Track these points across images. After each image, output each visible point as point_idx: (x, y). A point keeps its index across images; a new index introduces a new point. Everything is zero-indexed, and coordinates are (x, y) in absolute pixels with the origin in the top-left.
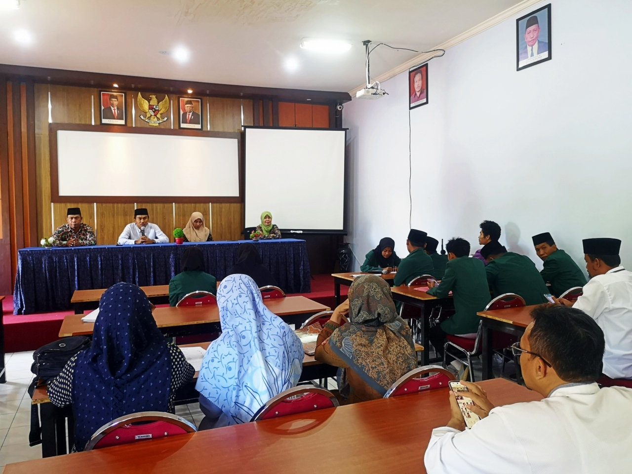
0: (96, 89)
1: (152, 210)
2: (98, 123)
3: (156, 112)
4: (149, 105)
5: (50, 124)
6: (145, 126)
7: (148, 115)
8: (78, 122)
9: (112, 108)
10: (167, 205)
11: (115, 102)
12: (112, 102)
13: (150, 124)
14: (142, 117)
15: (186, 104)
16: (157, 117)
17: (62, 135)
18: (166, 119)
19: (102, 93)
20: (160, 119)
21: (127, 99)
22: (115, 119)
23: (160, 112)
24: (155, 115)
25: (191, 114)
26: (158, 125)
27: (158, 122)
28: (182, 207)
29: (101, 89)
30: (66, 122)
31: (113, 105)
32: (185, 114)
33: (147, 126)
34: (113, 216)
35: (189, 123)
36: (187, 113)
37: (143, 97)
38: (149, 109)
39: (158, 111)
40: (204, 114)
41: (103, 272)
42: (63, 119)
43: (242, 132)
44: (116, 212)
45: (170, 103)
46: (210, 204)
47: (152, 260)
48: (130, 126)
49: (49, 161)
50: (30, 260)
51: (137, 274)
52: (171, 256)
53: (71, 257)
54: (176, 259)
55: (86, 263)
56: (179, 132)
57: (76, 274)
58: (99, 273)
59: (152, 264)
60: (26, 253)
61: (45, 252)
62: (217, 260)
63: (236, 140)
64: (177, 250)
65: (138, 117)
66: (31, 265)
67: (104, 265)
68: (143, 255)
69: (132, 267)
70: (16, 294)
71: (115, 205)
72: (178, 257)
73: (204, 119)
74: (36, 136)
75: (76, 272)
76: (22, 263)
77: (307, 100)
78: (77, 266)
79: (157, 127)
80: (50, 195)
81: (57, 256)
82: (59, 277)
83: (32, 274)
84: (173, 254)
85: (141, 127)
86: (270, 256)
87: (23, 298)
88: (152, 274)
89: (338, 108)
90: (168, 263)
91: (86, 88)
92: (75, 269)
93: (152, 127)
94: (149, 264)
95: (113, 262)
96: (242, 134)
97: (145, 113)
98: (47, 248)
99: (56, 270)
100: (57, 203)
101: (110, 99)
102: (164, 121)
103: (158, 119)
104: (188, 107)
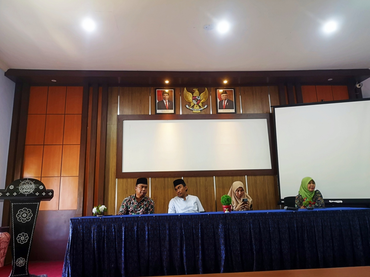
0: (152, 88)
1: (196, 183)
2: (154, 113)
3: (198, 101)
4: (193, 97)
5: (118, 115)
6: (190, 114)
7: (192, 105)
8: (139, 113)
9: (165, 101)
10: (208, 179)
12: (164, 96)
13: (194, 111)
14: (187, 106)
15: (222, 94)
16: (199, 106)
17: (127, 124)
18: (206, 106)
19: (157, 90)
20: (202, 107)
21: (176, 94)
22: (167, 109)
23: (202, 101)
24: (198, 104)
25: (226, 101)
26: (200, 112)
27: (200, 109)
28: (221, 180)
29: (155, 88)
30: (130, 114)
31: (165, 98)
32: (221, 101)
33: (191, 113)
34: (164, 188)
35: (225, 109)
36: (223, 100)
37: (188, 91)
38: (193, 100)
39: (200, 100)
40: (237, 101)
41: (150, 243)
42: (128, 112)
43: (271, 112)
44: (166, 186)
45: (209, 94)
46: (246, 176)
47: (200, 231)
48: (178, 114)
49: (116, 145)
50: (80, 229)
51: (184, 246)
52: (220, 225)
53: (119, 227)
54: (226, 230)
55: (133, 233)
56: (218, 116)
57: (123, 244)
58: (145, 245)
59: (200, 235)
60: (77, 222)
61: (95, 220)
62: (271, 231)
63: (266, 120)
64: (226, 219)
65: (184, 107)
66: (80, 234)
67: (151, 236)
68: (191, 225)
69: (179, 239)
70: (65, 266)
71: (166, 179)
72: (227, 228)
73: (237, 104)
74: (108, 126)
75: (123, 243)
76: (73, 232)
77: (329, 80)
78: (124, 236)
79: (199, 113)
80: (115, 172)
81: (106, 225)
82: (106, 248)
83: (81, 244)
84: (222, 224)
85: (187, 115)
86: (331, 227)
87: (70, 271)
88: (200, 247)
89: (357, 86)
90: (217, 233)
91: (146, 88)
92: (123, 240)
93: (195, 114)
94: (197, 235)
95: (160, 232)
96: (271, 114)
97: (189, 104)
98: (97, 216)
99: (104, 241)
100: (120, 178)
101: (163, 94)
102: (205, 109)
103: (200, 107)
104: (223, 96)
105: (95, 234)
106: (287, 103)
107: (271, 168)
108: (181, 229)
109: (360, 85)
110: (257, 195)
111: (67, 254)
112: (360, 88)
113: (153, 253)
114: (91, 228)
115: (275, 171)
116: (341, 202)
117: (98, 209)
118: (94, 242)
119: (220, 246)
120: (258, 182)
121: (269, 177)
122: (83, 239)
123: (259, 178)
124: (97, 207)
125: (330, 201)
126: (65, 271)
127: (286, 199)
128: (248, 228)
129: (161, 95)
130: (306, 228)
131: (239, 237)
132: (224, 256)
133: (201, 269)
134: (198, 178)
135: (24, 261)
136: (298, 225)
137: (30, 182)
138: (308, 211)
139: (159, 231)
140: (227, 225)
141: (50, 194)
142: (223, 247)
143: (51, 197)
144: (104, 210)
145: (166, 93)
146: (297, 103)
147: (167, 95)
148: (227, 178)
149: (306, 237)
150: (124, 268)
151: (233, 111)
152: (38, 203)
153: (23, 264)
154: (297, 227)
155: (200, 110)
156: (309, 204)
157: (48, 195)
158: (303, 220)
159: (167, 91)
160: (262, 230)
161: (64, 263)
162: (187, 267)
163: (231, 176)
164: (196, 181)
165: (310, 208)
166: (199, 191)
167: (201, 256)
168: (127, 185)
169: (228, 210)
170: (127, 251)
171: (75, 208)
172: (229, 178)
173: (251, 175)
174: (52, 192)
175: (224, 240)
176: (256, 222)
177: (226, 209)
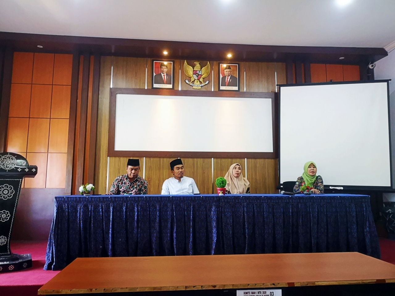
0: (149, 59)
1: (194, 164)
2: (150, 88)
3: (199, 76)
4: (194, 71)
5: (111, 89)
7: (192, 80)
8: (134, 87)
9: (162, 75)
10: (206, 160)
11: (165, 70)
12: (162, 69)
13: (194, 87)
14: (187, 81)
15: (225, 69)
16: (200, 81)
17: (120, 98)
18: (207, 82)
19: (154, 62)
20: (203, 82)
21: (175, 67)
22: (164, 84)
23: (203, 77)
24: (199, 79)
25: (229, 77)
26: (200, 88)
27: (201, 85)
28: (219, 161)
29: (152, 59)
30: (124, 87)
31: (163, 71)
32: (224, 77)
33: (190, 89)
34: (159, 169)
35: (227, 86)
36: (226, 76)
37: (189, 65)
38: (193, 74)
39: (201, 75)
40: (241, 77)
41: (139, 224)
42: (122, 84)
43: (276, 91)
44: (161, 167)
45: (212, 69)
46: (246, 159)
47: (192, 213)
48: (177, 89)
49: (108, 121)
50: (65, 208)
51: (175, 229)
52: (212, 208)
53: (106, 206)
54: (219, 213)
55: (122, 213)
56: (219, 93)
57: (111, 225)
58: (134, 226)
59: (191, 217)
60: (62, 200)
61: (81, 200)
62: (265, 216)
63: (270, 100)
64: (219, 202)
65: (184, 81)
66: (65, 214)
67: (140, 217)
68: (182, 207)
69: (170, 220)
70: (50, 245)
71: (162, 159)
72: (220, 210)
73: (241, 81)
74: (100, 99)
75: (111, 223)
76: (57, 211)
77: (340, 58)
78: (112, 216)
79: (199, 90)
80: (107, 150)
81: (93, 205)
82: (93, 228)
83: (66, 224)
84: (215, 206)
85: (186, 90)
86: (327, 213)
87: (54, 250)
88: (191, 230)
89: (370, 66)
90: (209, 216)
91: (142, 58)
92: (110, 220)
93: (195, 90)
94: (189, 217)
95: (151, 213)
96: (277, 93)
97: (190, 78)
98: (84, 195)
99: (91, 221)
100: (113, 157)
101: (161, 67)
102: (206, 85)
103: (201, 83)
104: (227, 72)
105: (81, 214)
106: (294, 83)
107: (272, 151)
108: (172, 210)
109: (372, 66)
110: (256, 179)
111: (51, 233)
112: (373, 69)
113: (142, 235)
114: (77, 207)
115: (276, 154)
116: (342, 188)
117: (85, 187)
118: (80, 222)
119: (212, 229)
120: (258, 165)
121: (270, 160)
122: (69, 219)
123: (260, 162)
124: (84, 185)
125: (331, 188)
126: (49, 251)
127: (285, 183)
128: (242, 212)
129: (158, 68)
130: (301, 213)
131: (231, 221)
132: (215, 239)
133: (191, 252)
134: (195, 159)
135: (6, 240)
136: (293, 210)
137: (11, 157)
138: (305, 196)
139: (149, 212)
140: (220, 208)
141: (34, 170)
142: (215, 230)
143: (35, 173)
144: (91, 190)
145: (164, 66)
146: (305, 82)
147: (165, 68)
148: (226, 160)
149: (300, 222)
150: (111, 249)
151: (236, 88)
152: (21, 180)
153: (5, 243)
154: (292, 213)
155: (201, 87)
156: (306, 189)
157: (32, 172)
158: (299, 205)
159: (166, 63)
160: (256, 214)
161: (48, 243)
162: (176, 250)
163: (230, 158)
164: (193, 162)
165: (307, 193)
166: (195, 173)
167: (191, 239)
168: (119, 165)
169: (222, 193)
170: (115, 232)
171: (64, 187)
172: (228, 160)
173: (251, 158)
174: (36, 168)
175: (216, 223)
176: (250, 206)
177: (220, 191)
